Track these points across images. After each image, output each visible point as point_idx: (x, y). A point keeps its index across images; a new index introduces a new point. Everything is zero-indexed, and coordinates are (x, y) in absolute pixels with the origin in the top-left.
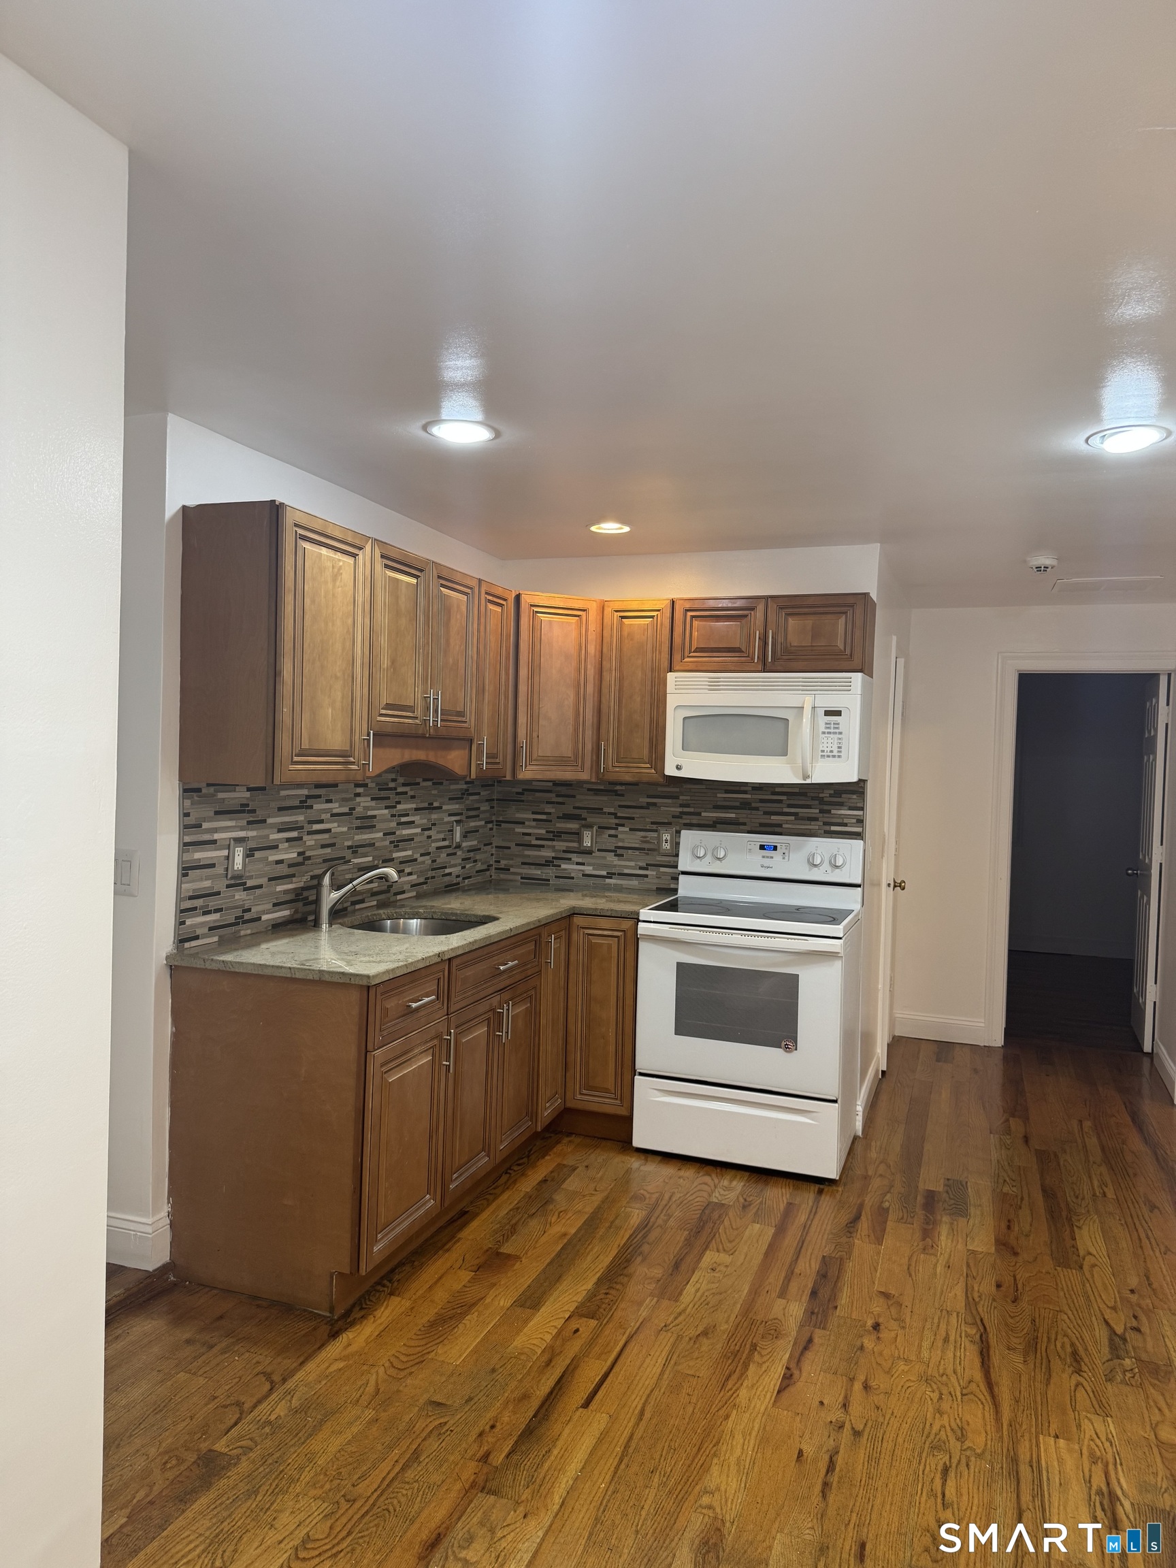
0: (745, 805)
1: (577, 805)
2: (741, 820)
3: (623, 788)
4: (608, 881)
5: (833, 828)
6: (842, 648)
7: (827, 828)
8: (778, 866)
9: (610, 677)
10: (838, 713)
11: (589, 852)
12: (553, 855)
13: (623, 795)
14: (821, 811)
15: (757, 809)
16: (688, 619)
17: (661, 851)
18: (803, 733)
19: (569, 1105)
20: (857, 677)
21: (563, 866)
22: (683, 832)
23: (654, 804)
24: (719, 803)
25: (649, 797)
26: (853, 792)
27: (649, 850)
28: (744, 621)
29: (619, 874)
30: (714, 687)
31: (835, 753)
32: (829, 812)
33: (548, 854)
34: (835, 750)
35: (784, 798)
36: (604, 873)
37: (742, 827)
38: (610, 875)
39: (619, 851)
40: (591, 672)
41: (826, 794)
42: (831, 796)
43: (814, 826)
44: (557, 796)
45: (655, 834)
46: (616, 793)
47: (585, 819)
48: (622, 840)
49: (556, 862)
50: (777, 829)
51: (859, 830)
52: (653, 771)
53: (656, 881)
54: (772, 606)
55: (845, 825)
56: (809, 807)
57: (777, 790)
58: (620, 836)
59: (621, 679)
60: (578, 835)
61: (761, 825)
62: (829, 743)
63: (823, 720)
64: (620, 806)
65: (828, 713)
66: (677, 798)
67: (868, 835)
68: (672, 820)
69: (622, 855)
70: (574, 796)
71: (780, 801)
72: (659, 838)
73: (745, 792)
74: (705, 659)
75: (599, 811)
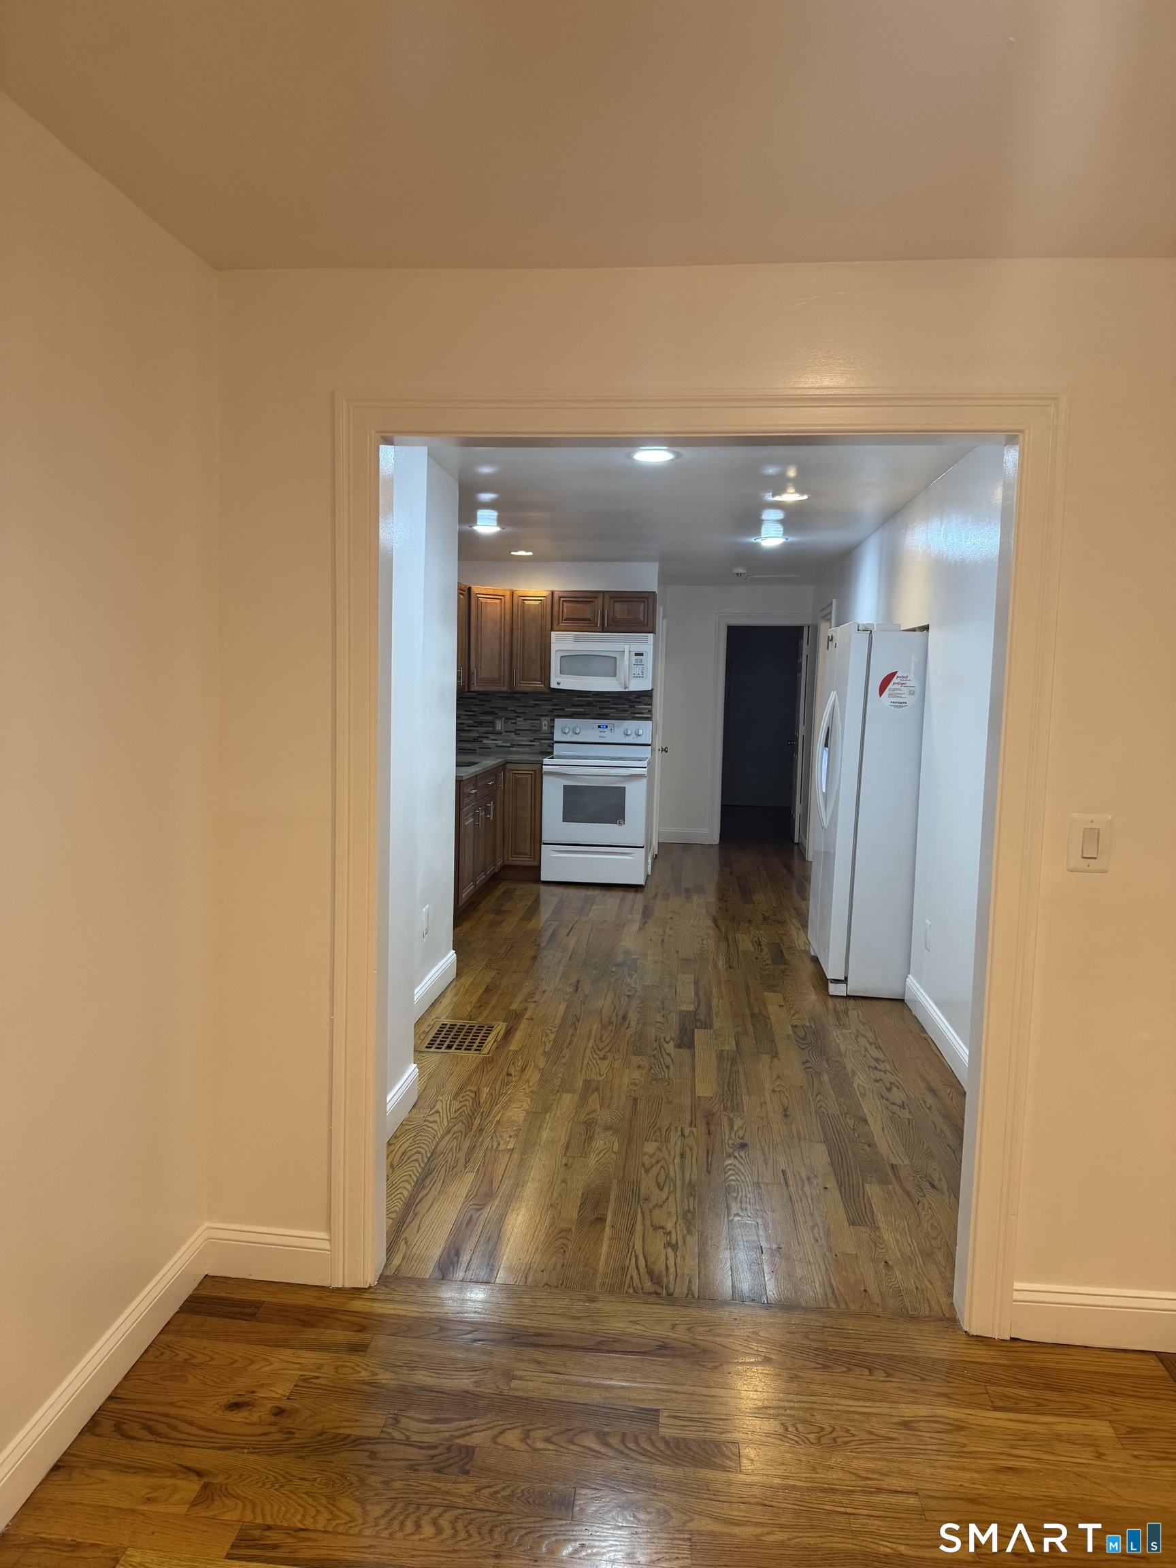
0: (589, 704)
1: (492, 706)
2: (587, 712)
3: (520, 695)
4: (511, 749)
5: (636, 715)
6: (643, 620)
7: (633, 715)
8: (609, 736)
9: (518, 633)
10: (642, 655)
11: (499, 733)
12: (478, 735)
13: (519, 700)
14: (630, 706)
15: (595, 706)
16: (561, 603)
17: (543, 731)
18: (625, 663)
19: (506, 863)
20: (651, 636)
21: (484, 742)
22: (556, 719)
23: (538, 705)
24: (575, 703)
25: (535, 700)
26: (646, 696)
27: (535, 730)
28: (591, 604)
29: (518, 745)
30: (577, 640)
31: (640, 675)
32: (634, 707)
33: (475, 735)
34: (640, 673)
35: (610, 699)
36: (509, 745)
37: (588, 716)
38: (512, 746)
39: (517, 732)
40: (508, 630)
41: (632, 697)
42: (635, 698)
43: (626, 714)
44: (480, 701)
45: (538, 722)
46: (515, 699)
47: (497, 714)
48: (520, 726)
49: (479, 739)
50: (607, 717)
51: (649, 716)
52: (543, 686)
53: (539, 748)
54: (607, 596)
55: (643, 713)
56: (624, 704)
57: (607, 695)
58: (518, 723)
59: (524, 634)
60: (493, 723)
61: (598, 714)
62: (637, 670)
63: (634, 658)
64: (518, 706)
65: (636, 654)
66: (551, 701)
67: (654, 718)
68: (548, 713)
69: (519, 734)
70: (490, 701)
71: (608, 701)
72: (541, 724)
73: (589, 697)
74: (569, 624)
75: (505, 709)
